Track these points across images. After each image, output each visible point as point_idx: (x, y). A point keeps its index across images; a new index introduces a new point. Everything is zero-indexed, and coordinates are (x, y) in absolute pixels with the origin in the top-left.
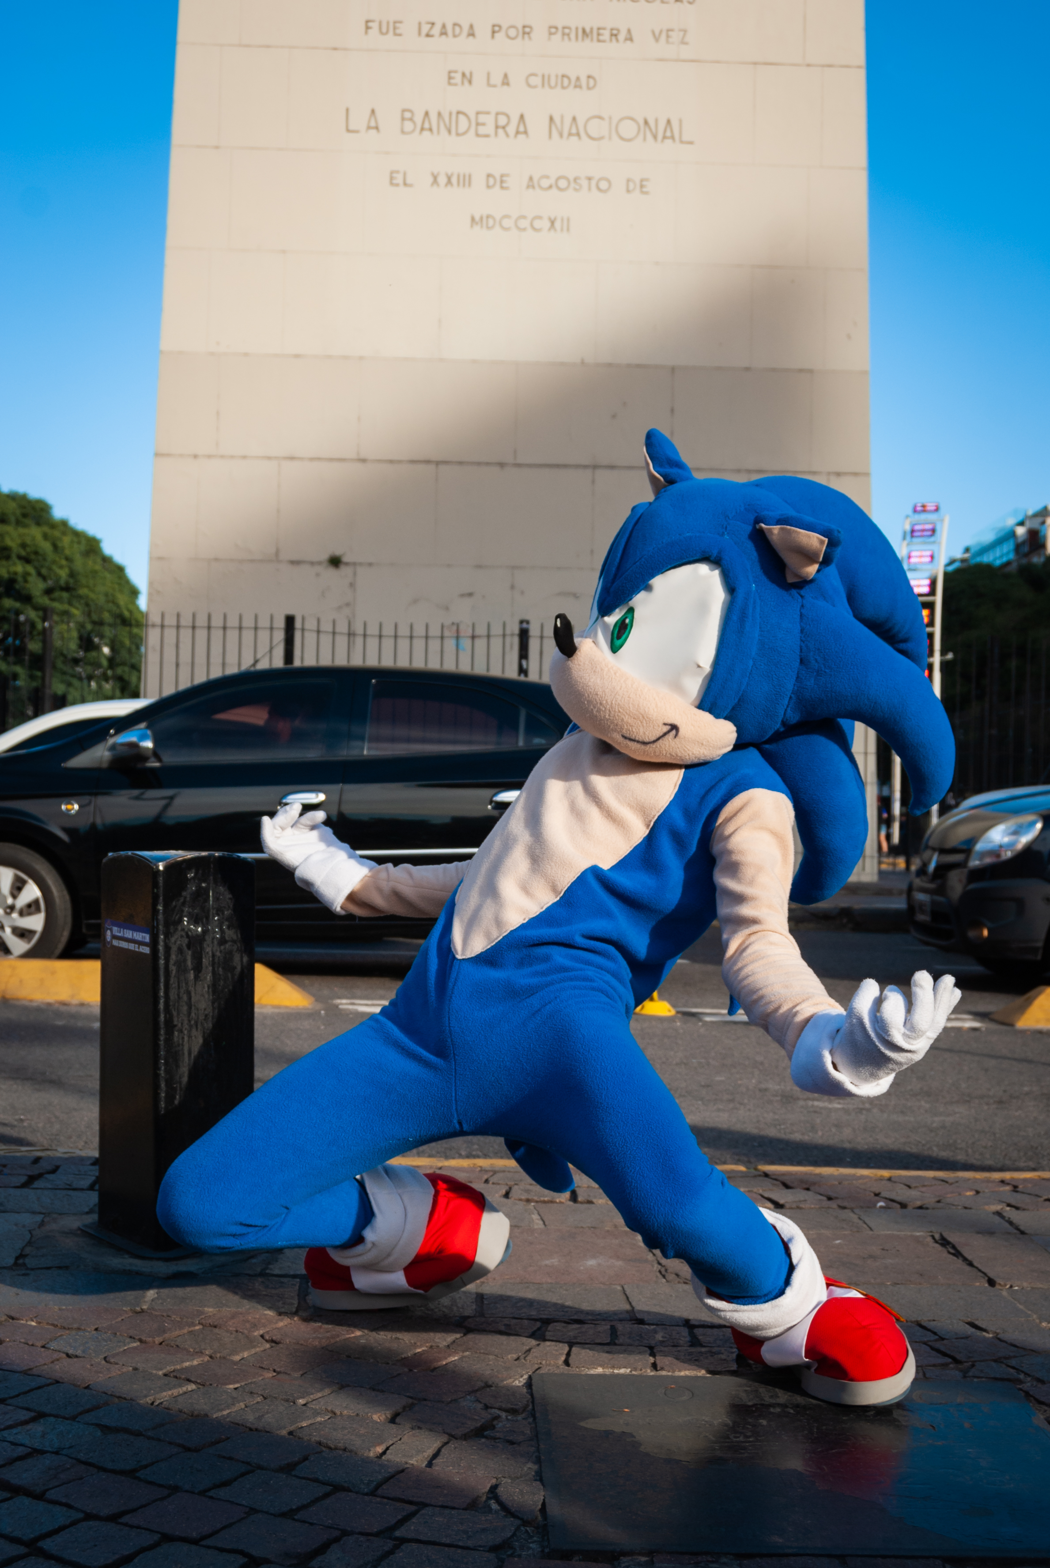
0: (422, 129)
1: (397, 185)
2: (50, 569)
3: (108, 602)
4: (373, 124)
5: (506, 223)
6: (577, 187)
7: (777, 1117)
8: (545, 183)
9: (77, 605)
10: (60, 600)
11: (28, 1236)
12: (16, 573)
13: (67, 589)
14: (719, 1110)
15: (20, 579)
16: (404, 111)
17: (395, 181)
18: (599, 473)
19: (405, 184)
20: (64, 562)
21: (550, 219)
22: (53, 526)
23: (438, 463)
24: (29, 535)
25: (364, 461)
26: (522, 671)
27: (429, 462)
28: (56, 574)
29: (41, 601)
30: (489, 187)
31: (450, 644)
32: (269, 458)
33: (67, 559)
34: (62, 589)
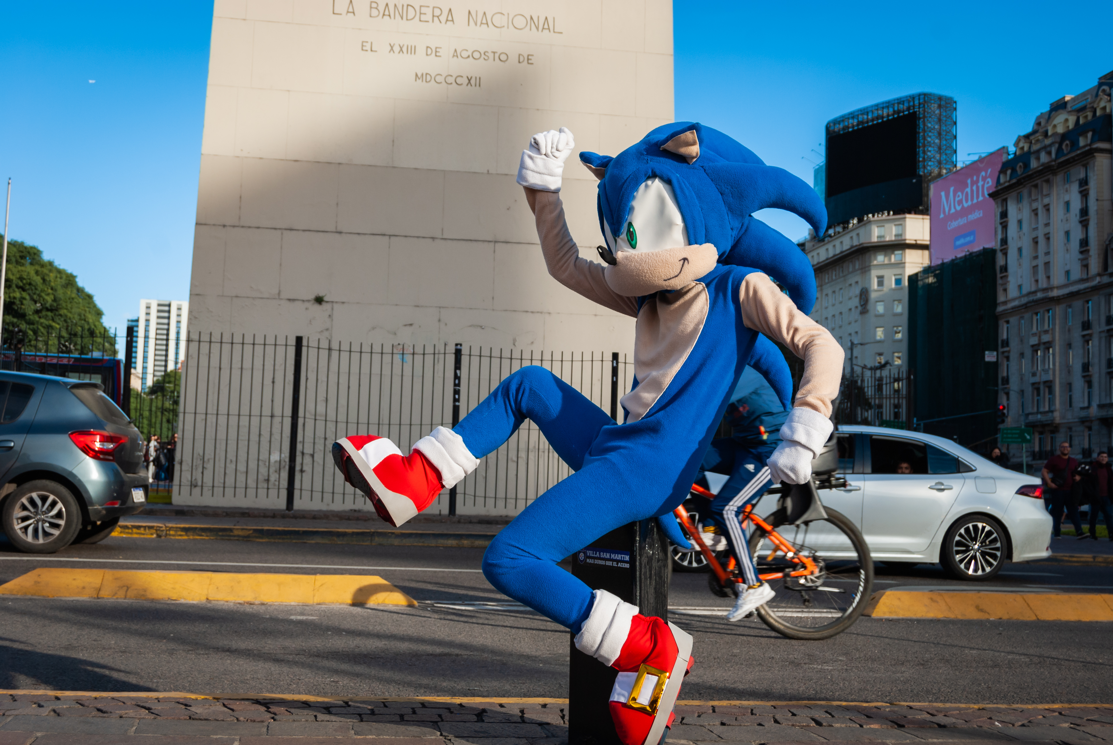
0: (384, 15)
1: (367, 50)
2: (40, 296)
3: (81, 319)
4: (351, 10)
5: (438, 79)
6: (486, 58)
8: (465, 54)
9: (58, 321)
10: (46, 317)
12: (15, 298)
13: (51, 310)
15: (18, 302)
16: (371, 2)
18: (498, 245)
20: (50, 291)
21: (468, 77)
22: (43, 265)
23: (390, 236)
24: (25, 271)
25: (340, 233)
26: (457, 377)
27: (384, 235)
28: (44, 299)
29: (32, 317)
30: (427, 55)
31: (397, 358)
32: (275, 229)
33: (52, 289)
34: (48, 310)
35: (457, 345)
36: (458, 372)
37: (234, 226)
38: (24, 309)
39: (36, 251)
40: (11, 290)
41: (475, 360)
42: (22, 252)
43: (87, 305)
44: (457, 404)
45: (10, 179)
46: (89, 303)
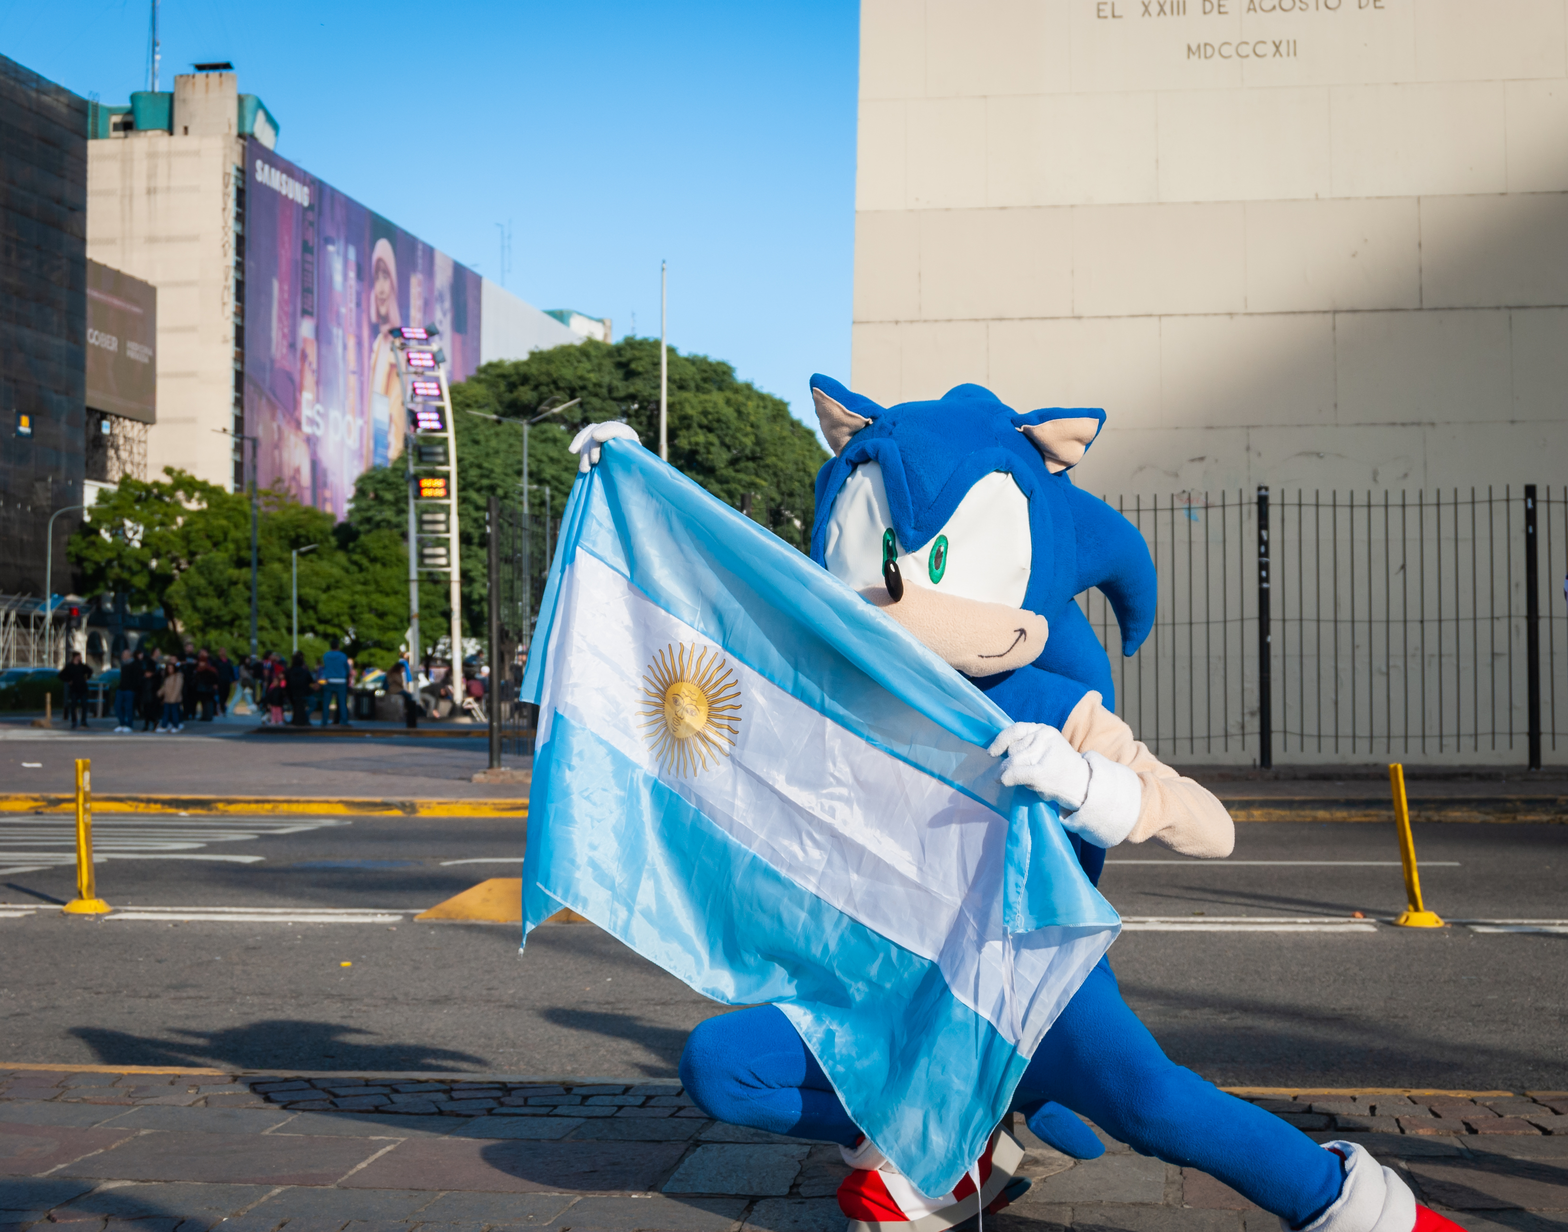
1: (1106, 17)
2: (734, 437)
3: (798, 470)
5: (1226, 50)
6: (1303, 6)
7: (1553, 1038)
8: (1268, 5)
9: (766, 476)
10: (745, 471)
11: (799, 1167)
12: (697, 444)
13: (753, 458)
14: (1490, 1032)
15: (702, 450)
17: (1102, 14)
18: (1340, 316)
19: (1114, 16)
20: (749, 429)
21: (1274, 43)
22: (737, 390)
23: (1160, 316)
24: (710, 401)
25: (1079, 318)
26: (1263, 542)
27: (1150, 316)
28: (741, 443)
29: (724, 472)
30: (1205, 13)
31: (1181, 516)
32: (976, 320)
33: (752, 426)
34: (748, 459)
35: (1260, 489)
36: (1264, 533)
37: (912, 322)
38: (712, 460)
39: (725, 369)
40: (692, 432)
41: (1291, 513)
42: (705, 371)
43: (807, 447)
44: (1265, 585)
45: (664, 262)
46: (810, 444)
